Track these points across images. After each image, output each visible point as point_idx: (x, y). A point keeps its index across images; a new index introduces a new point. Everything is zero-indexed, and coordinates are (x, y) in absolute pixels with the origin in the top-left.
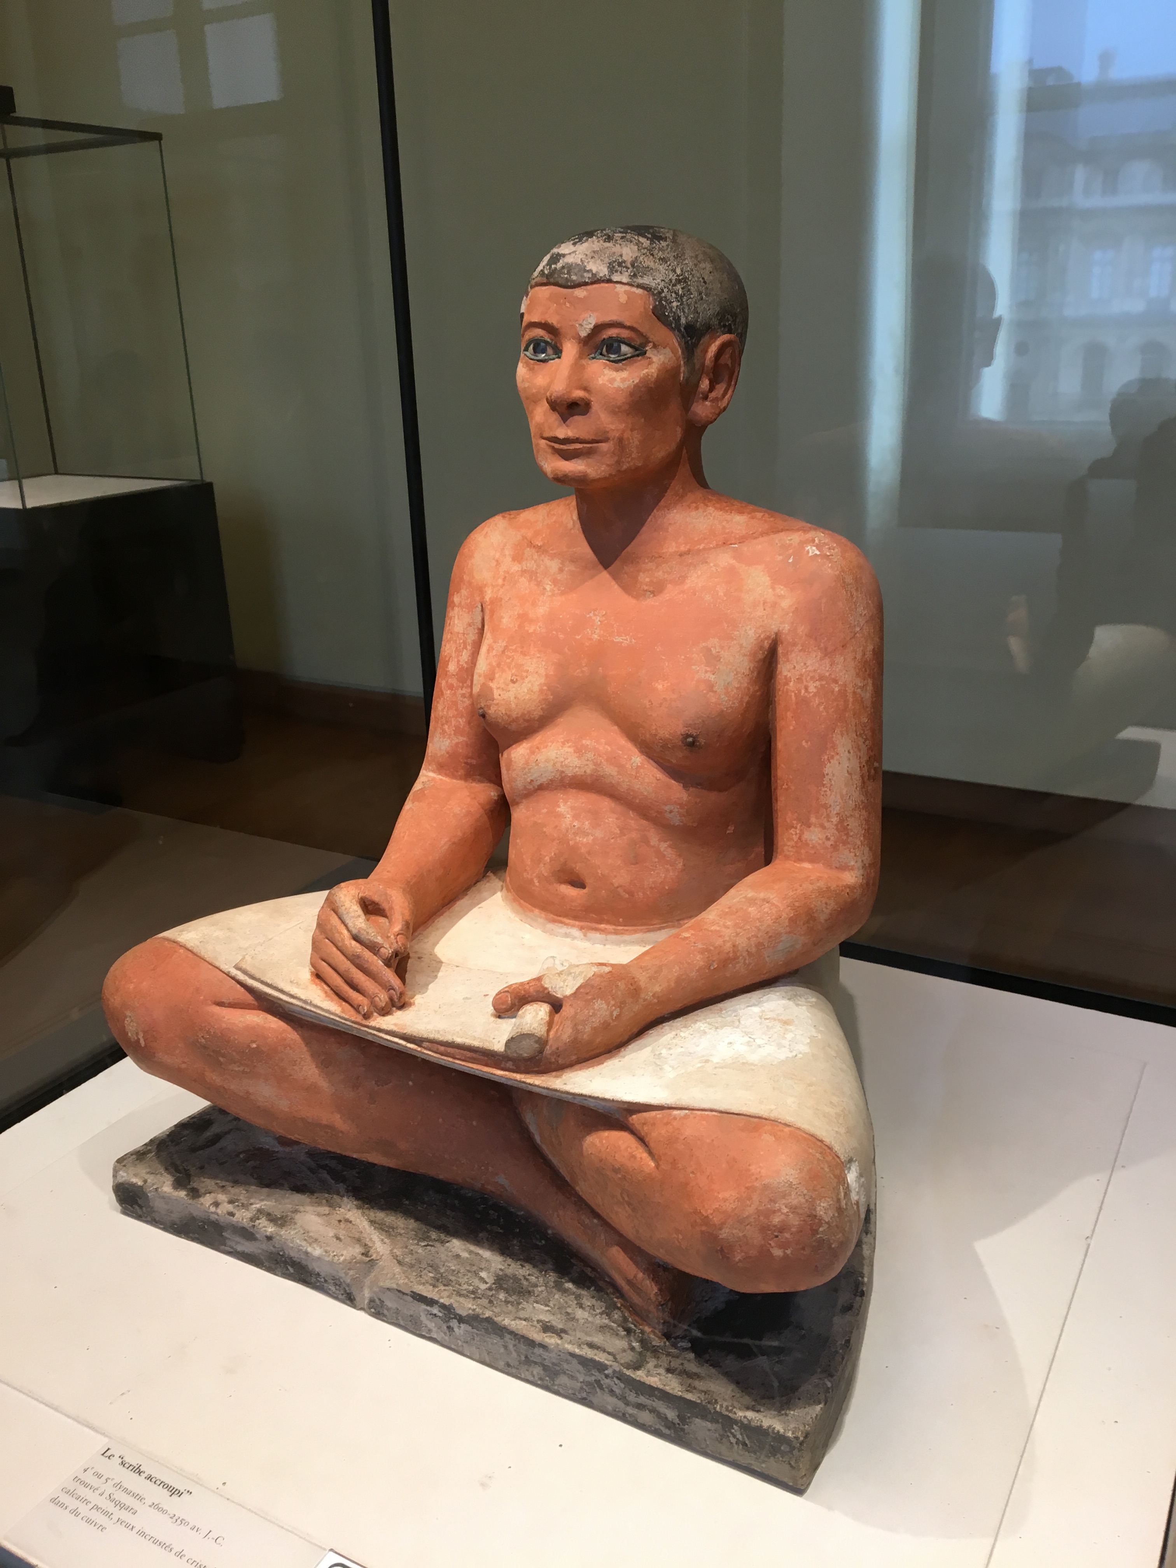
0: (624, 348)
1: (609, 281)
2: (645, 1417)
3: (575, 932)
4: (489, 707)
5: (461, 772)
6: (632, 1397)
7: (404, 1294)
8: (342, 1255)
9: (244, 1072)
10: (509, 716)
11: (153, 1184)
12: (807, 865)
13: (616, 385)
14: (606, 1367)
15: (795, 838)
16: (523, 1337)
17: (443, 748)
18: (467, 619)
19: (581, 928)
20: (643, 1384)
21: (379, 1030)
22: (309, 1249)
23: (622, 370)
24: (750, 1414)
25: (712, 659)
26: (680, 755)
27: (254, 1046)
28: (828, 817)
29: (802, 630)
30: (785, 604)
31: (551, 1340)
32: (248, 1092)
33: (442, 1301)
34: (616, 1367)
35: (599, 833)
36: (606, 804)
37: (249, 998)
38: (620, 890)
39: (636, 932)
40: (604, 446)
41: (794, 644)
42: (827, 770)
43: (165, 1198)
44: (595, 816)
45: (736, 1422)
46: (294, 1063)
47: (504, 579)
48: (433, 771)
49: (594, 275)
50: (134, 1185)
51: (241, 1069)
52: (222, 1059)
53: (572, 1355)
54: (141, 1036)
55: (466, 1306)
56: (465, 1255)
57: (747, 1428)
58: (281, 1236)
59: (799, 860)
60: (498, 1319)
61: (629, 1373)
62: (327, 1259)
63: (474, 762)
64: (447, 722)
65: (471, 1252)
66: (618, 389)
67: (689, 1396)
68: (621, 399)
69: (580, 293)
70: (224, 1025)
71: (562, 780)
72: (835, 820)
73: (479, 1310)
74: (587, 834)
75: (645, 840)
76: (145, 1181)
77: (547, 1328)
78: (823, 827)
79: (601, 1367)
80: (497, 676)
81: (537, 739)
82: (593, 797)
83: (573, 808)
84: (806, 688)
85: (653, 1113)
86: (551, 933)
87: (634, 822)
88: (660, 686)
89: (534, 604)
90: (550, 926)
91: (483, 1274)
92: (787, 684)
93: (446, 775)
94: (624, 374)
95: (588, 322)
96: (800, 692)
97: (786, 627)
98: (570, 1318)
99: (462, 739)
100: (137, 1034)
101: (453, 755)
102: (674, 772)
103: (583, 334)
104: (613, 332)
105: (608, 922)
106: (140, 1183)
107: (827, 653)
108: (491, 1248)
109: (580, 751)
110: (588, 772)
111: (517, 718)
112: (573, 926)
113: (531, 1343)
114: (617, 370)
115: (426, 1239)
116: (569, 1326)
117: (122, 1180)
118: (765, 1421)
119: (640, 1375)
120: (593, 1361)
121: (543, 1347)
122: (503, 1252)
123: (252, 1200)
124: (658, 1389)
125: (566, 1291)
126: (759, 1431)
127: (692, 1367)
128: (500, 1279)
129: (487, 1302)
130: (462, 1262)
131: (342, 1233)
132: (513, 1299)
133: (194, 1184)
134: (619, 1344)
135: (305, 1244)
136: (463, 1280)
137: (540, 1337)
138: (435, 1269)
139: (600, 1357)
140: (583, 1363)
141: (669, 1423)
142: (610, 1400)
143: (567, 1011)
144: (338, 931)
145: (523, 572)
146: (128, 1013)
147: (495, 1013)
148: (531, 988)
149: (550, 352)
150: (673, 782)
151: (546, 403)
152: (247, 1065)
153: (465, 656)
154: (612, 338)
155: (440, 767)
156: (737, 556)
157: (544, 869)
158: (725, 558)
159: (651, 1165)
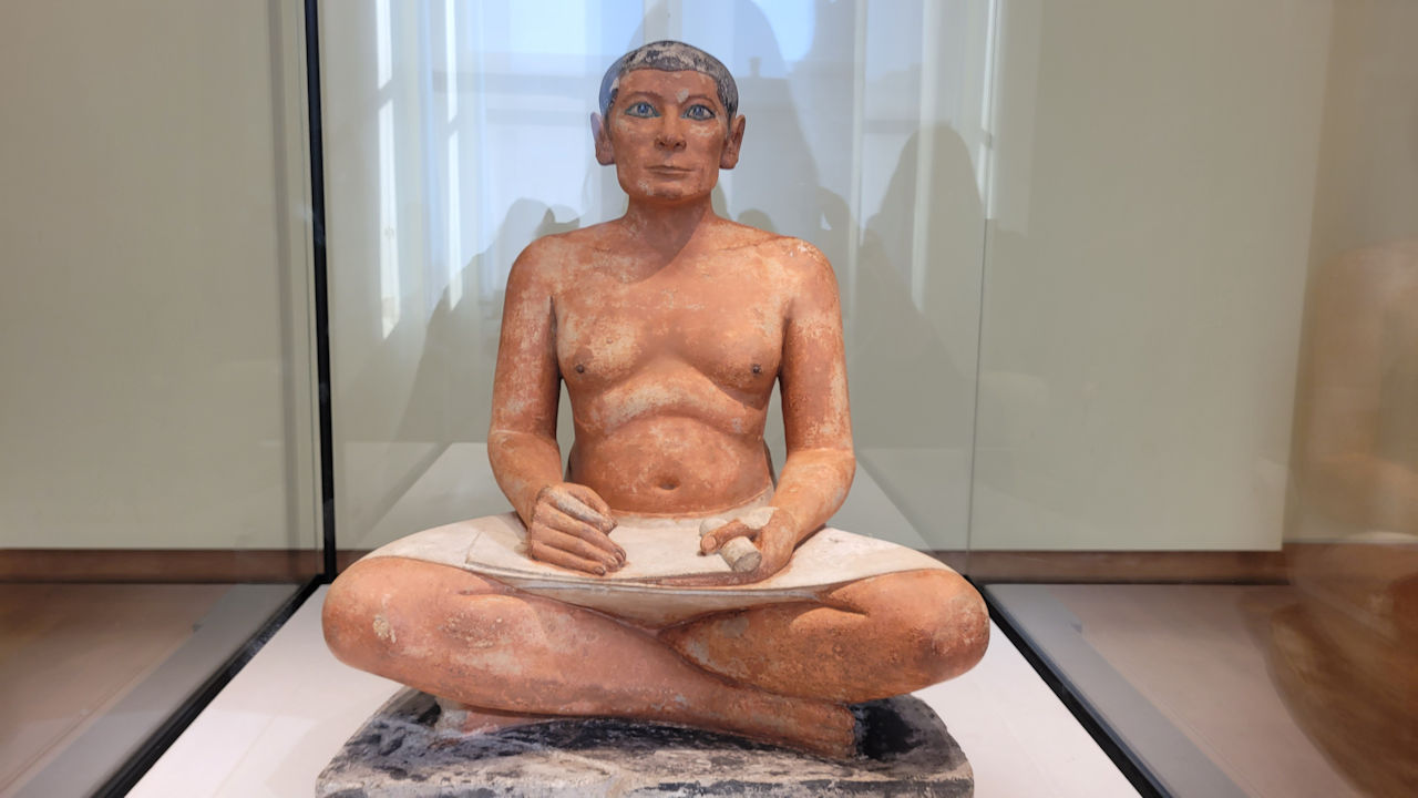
0: (706, 113)
1: (695, 70)
3: (669, 521)
4: (588, 363)
5: (532, 427)
8: (586, 779)
9: (487, 647)
10: (607, 368)
12: (824, 449)
13: (701, 134)
14: (830, 782)
15: (814, 433)
16: (762, 784)
17: (518, 409)
18: (537, 308)
19: (673, 518)
20: (859, 783)
23: (704, 125)
24: (938, 776)
25: (760, 316)
26: (747, 380)
27: (499, 621)
28: (835, 415)
29: (808, 296)
30: (795, 280)
31: (784, 780)
32: (487, 666)
33: (688, 782)
34: (838, 780)
35: (687, 444)
36: (688, 423)
37: (485, 585)
38: (706, 483)
40: (693, 174)
41: (804, 306)
42: (832, 385)
43: (391, 790)
44: (682, 432)
45: (928, 784)
47: (576, 275)
48: (508, 429)
49: (687, 65)
51: (486, 644)
52: (469, 639)
54: (393, 632)
55: (706, 781)
56: (674, 756)
58: (522, 784)
59: (818, 447)
60: (738, 779)
61: (848, 779)
62: (573, 786)
63: (542, 418)
64: (521, 388)
65: (676, 753)
66: (703, 137)
67: (893, 779)
68: (705, 144)
69: (677, 75)
70: (472, 608)
71: (653, 411)
72: (838, 417)
73: (720, 778)
74: (677, 446)
75: (718, 446)
77: (775, 774)
78: (832, 422)
79: (823, 784)
80: (592, 341)
81: (628, 384)
82: (678, 420)
83: (662, 430)
84: (814, 333)
85: (849, 587)
87: (711, 434)
88: (730, 334)
89: (615, 288)
90: (647, 522)
91: (699, 761)
92: (800, 331)
93: (520, 430)
94: (706, 128)
95: (683, 94)
96: (810, 335)
97: (799, 295)
98: (783, 766)
99: (535, 400)
100: (389, 632)
101: (526, 414)
102: (738, 396)
103: (680, 101)
104: (696, 102)
105: (695, 510)
107: (824, 310)
108: (686, 748)
109: (668, 387)
110: (676, 401)
111: (614, 370)
112: (667, 518)
113: (767, 786)
114: (701, 125)
115: (637, 755)
116: (786, 769)
117: (335, 791)
118: (948, 775)
119: (855, 778)
120: (820, 781)
121: (779, 785)
122: (697, 748)
123: (475, 769)
124: (872, 783)
125: (762, 755)
126: (947, 783)
127: (881, 765)
128: (713, 761)
129: (720, 773)
130: (677, 759)
131: (571, 768)
132: (734, 767)
133: (413, 773)
134: (826, 768)
135: (547, 782)
136: (690, 767)
137: (774, 780)
138: (664, 767)
139: (823, 777)
140: (811, 786)
143: (768, 536)
144: (561, 518)
145: (596, 269)
146: (377, 616)
147: (703, 553)
148: (734, 528)
149: (650, 111)
150: (736, 402)
151: (652, 144)
152: (491, 639)
153: (537, 336)
154: (698, 106)
155: (514, 424)
156: (759, 252)
157: (642, 478)
158: (752, 253)
159: (861, 618)
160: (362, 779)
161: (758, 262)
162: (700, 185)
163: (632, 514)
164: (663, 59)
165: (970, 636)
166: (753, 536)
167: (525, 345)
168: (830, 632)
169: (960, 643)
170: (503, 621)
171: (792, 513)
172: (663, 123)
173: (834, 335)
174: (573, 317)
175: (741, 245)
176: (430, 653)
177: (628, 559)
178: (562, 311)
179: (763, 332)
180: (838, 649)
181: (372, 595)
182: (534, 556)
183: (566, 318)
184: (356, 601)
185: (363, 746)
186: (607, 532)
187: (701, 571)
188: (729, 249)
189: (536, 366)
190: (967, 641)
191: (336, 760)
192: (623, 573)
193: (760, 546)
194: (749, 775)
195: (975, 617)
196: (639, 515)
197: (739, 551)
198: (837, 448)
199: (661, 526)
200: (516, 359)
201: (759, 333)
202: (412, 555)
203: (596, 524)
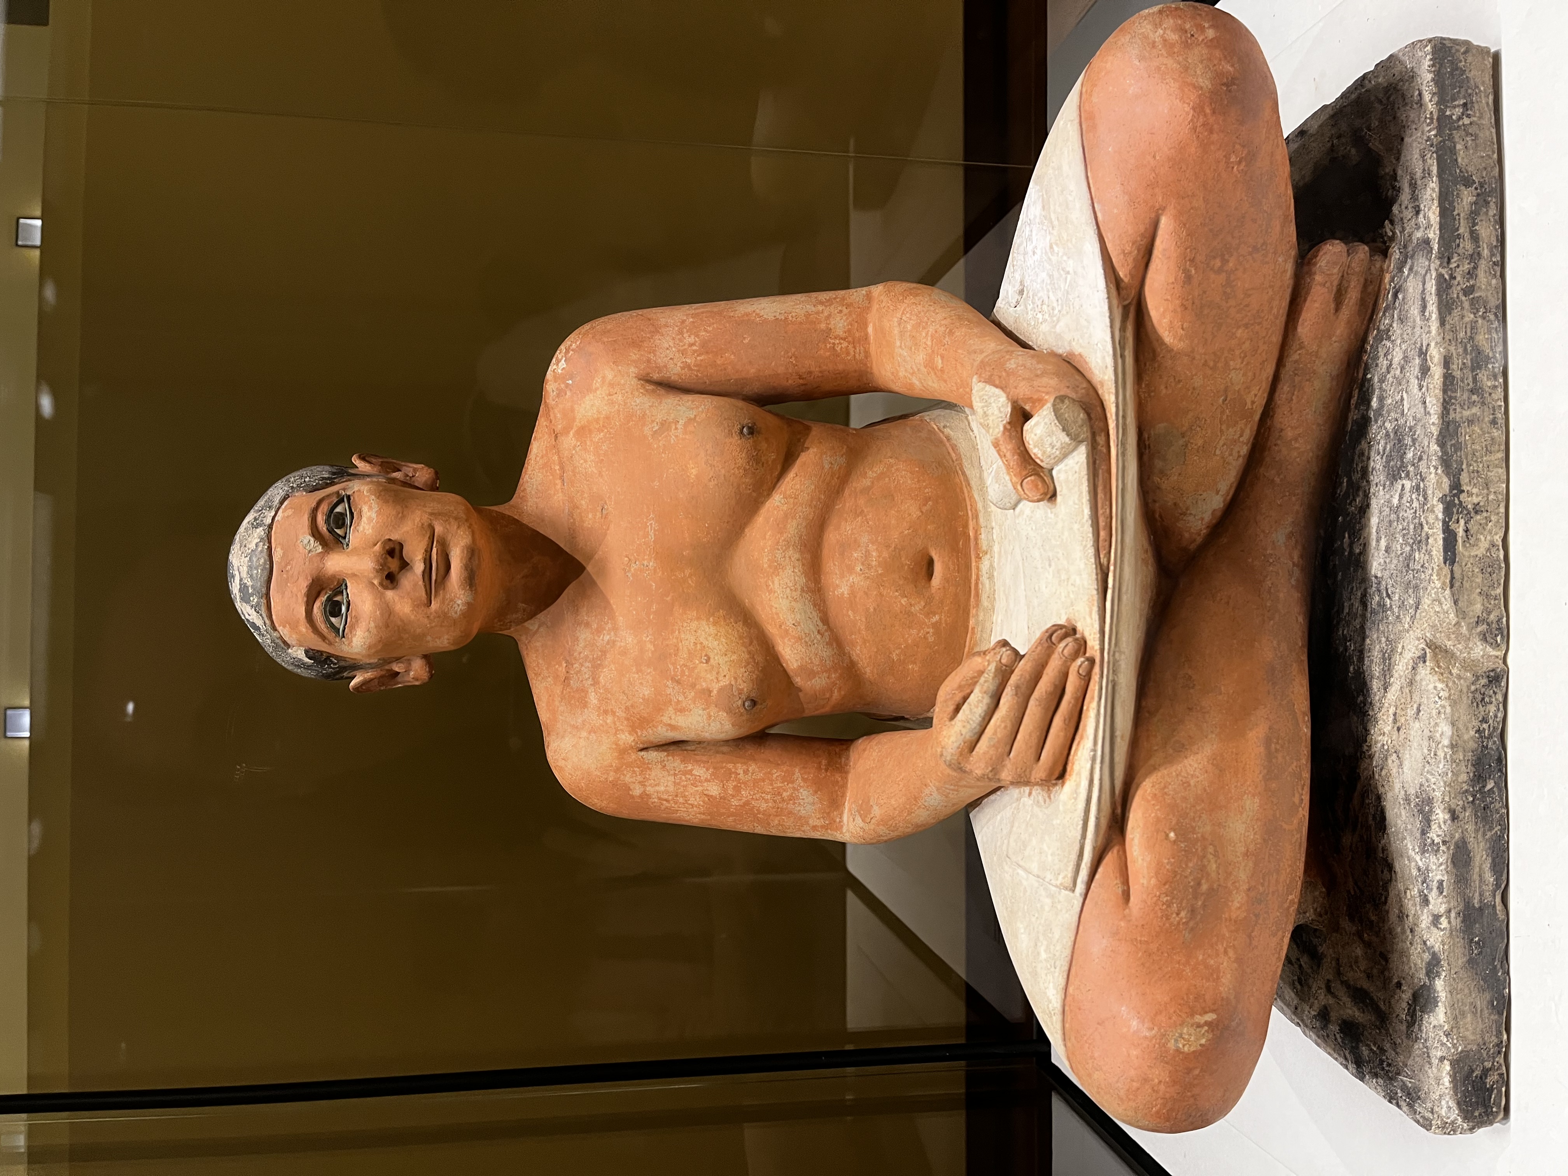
1: (270, 527)
2: (1486, 231)
3: (985, 565)
4: (740, 692)
5: (838, 777)
6: (1467, 245)
7: (1452, 578)
8: (1435, 688)
9: (1216, 855)
10: (748, 664)
11: (1443, 1044)
12: (870, 330)
13: (374, 515)
14: (1440, 276)
15: (845, 344)
16: (1445, 391)
17: (810, 799)
18: (656, 773)
19: (979, 558)
20: (1442, 227)
21: (1102, 632)
22: (1446, 742)
23: (360, 512)
24: (1427, 97)
25: (665, 425)
26: (764, 445)
27: (1172, 835)
28: (818, 313)
29: (634, 355)
30: (610, 375)
31: (1435, 354)
32: (1246, 854)
33: (1441, 516)
34: (1435, 264)
35: (865, 539)
36: (832, 537)
37: (1110, 859)
38: (924, 509)
39: (971, 497)
40: (438, 529)
41: (649, 361)
42: (771, 317)
43: (1456, 1017)
45: (1441, 112)
46: (1186, 785)
47: (606, 712)
48: (841, 814)
49: (263, 538)
50: (1454, 1080)
51: (1212, 858)
52: (1205, 887)
53: (1442, 323)
54: (1199, 1019)
55: (1437, 484)
56: (1383, 543)
57: (1443, 97)
58: (1443, 794)
60: (1435, 430)
61: (1435, 246)
62: (1448, 710)
63: (824, 762)
64: (779, 794)
65: (1378, 541)
66: (379, 513)
67: (1433, 172)
68: (390, 511)
69: (279, 554)
70: (1153, 881)
71: (812, 592)
72: (820, 308)
73: (1432, 462)
74: (867, 554)
75: (866, 490)
76: (1442, 1059)
77: (1425, 370)
78: (828, 317)
79: (1444, 286)
80: (704, 685)
81: (772, 630)
82: (826, 552)
83: (842, 576)
84: (691, 345)
86: (992, 598)
87: (848, 501)
88: (693, 472)
89: (624, 652)
90: (985, 602)
91: (1395, 501)
92: (689, 367)
93: (843, 795)
94: (365, 509)
95: (309, 545)
96: (695, 351)
97: (633, 370)
98: (1406, 359)
99: (797, 774)
100: (1199, 1026)
101: (818, 786)
102: (788, 460)
103: (320, 549)
104: (321, 519)
105: (966, 526)
106: (1447, 1067)
107: (657, 330)
108: (1366, 525)
109: (777, 568)
110: (797, 556)
111: (749, 653)
112: (978, 568)
113: (1449, 381)
114: (360, 517)
115: (1381, 605)
116: (1413, 354)
117: (1452, 1104)
118: (1426, 77)
119: (1434, 235)
120: (1439, 294)
121: (1447, 362)
122: (1365, 508)
123: (1415, 872)
124: (1441, 205)
125: (1381, 399)
126: (1439, 80)
127: (1405, 196)
128: (1394, 476)
129: (1423, 465)
130: (1392, 537)
131: (1411, 712)
132: (1408, 441)
133: (1422, 975)
134: (1412, 287)
135: (1441, 754)
136: (1409, 514)
137: (1437, 372)
138: (1410, 558)
139: (1431, 286)
140: (1446, 307)
141: (1482, 200)
142: (1484, 279)
143: (1023, 390)
144: (995, 733)
145: (596, 683)
146: (1171, 1045)
147: (1052, 496)
148: (1008, 448)
149: (338, 598)
150: (799, 462)
151: (390, 594)
152: (1204, 848)
153: (700, 771)
154: (327, 521)
155: (835, 803)
156: (566, 430)
157: (918, 607)
158: (569, 441)
159: (1165, 223)
160: (1435, 1061)
161: (583, 432)
162: (456, 518)
163: (972, 622)
164: (251, 577)
165: (1202, 29)
166: (1023, 415)
167: (714, 790)
168: (1188, 278)
169: (1212, 44)
170: (1172, 829)
171: (979, 358)
172: (354, 575)
173: (693, 316)
174: (669, 716)
175: (556, 458)
176: (1231, 953)
177: (1062, 621)
178: (664, 734)
179: (690, 420)
180: (1218, 263)
181: (1134, 1053)
182: (1060, 773)
183: (673, 728)
184: (1146, 1080)
185: (1365, 1051)
186: (1017, 656)
187: (1086, 497)
188: (562, 478)
189: (746, 772)
190: (1211, 33)
191: (1392, 1098)
192: (1089, 628)
193: (1041, 402)
194: (1427, 413)
195: (1169, 22)
196: (973, 611)
197: (1051, 434)
198: (868, 309)
199: (991, 577)
200: (735, 802)
201: (691, 428)
202: (1062, 981)
203: (1004, 674)
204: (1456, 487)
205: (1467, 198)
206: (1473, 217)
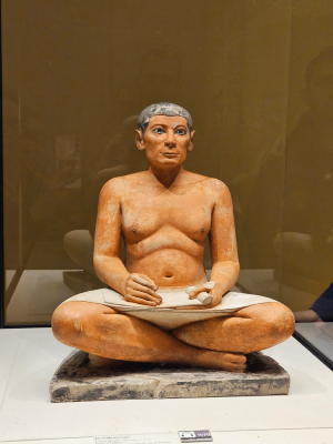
0: (183, 132)
1: (179, 115)
2: (249, 391)
4: (137, 229)
5: (112, 254)
6: (246, 387)
7: (174, 384)
10: (144, 231)
11: (71, 385)
12: (228, 261)
13: (182, 140)
14: (239, 380)
15: (224, 255)
16: (214, 381)
17: (107, 247)
19: (171, 289)
22: (138, 384)
23: (183, 137)
24: (277, 377)
25: (203, 210)
26: (199, 235)
28: (232, 248)
29: (221, 202)
30: (216, 195)
31: (222, 380)
32: (114, 340)
33: (188, 381)
35: (176, 260)
36: (176, 252)
37: (112, 311)
38: (184, 275)
40: (179, 155)
41: (219, 205)
42: (230, 236)
44: (174, 255)
45: (274, 380)
46: (128, 327)
47: (130, 194)
48: (103, 255)
50: (64, 387)
51: (113, 332)
52: (108, 330)
53: (229, 381)
54: (81, 327)
55: (194, 381)
58: (127, 384)
59: (226, 260)
60: (205, 380)
62: (146, 384)
63: (116, 251)
64: (108, 239)
65: (180, 374)
68: (183, 144)
69: (173, 118)
71: (163, 247)
73: (199, 380)
74: (172, 261)
75: (188, 260)
77: (219, 378)
78: (231, 251)
79: (236, 381)
80: (139, 219)
81: (153, 237)
82: (173, 250)
83: (166, 254)
85: (244, 309)
88: (192, 217)
89: (146, 199)
90: (161, 290)
91: (190, 376)
92: (218, 216)
93: (108, 256)
96: (222, 217)
97: (217, 201)
98: (221, 376)
99: (113, 244)
101: (110, 249)
103: (174, 127)
105: (179, 285)
107: (227, 207)
108: (184, 372)
109: (169, 238)
110: (172, 243)
111: (147, 231)
112: (169, 289)
113: (216, 382)
114: (181, 137)
118: (281, 377)
119: (247, 379)
120: (234, 380)
121: (220, 382)
123: (108, 380)
124: (254, 380)
125: (212, 373)
126: (280, 379)
127: (256, 375)
128: (195, 375)
131: (143, 379)
132: (203, 377)
133: (85, 381)
134: (237, 376)
135: (136, 383)
136: (187, 377)
137: (218, 380)
138: (178, 377)
139: (236, 379)
140: (232, 381)
141: (255, 390)
142: (238, 391)
143: (214, 291)
145: (138, 191)
146: (75, 322)
147: (191, 298)
148: (200, 289)
149: (162, 131)
150: (195, 243)
151: (163, 144)
152: (115, 331)
153: (114, 218)
154: (180, 129)
157: (160, 273)
158: (199, 185)
159: (249, 320)
160: (66, 384)
161: (202, 189)
162: (181, 159)
164: (167, 111)
165: (288, 325)
166: (208, 291)
167: (109, 222)
170: (119, 323)
171: (221, 284)
172: (168, 135)
173: (231, 217)
174: (130, 210)
175: (195, 182)
177: (163, 300)
178: (125, 208)
179: (205, 216)
180: (241, 332)
181: (73, 314)
182: (128, 300)
184: (67, 317)
186: (155, 291)
188: (190, 183)
191: (53, 379)
193: (211, 295)
194: (209, 379)
195: (290, 318)
198: (233, 261)
201: (203, 216)
202: (84, 300)
203: (151, 288)
204: (194, 385)
205: (256, 386)
206: (252, 388)
